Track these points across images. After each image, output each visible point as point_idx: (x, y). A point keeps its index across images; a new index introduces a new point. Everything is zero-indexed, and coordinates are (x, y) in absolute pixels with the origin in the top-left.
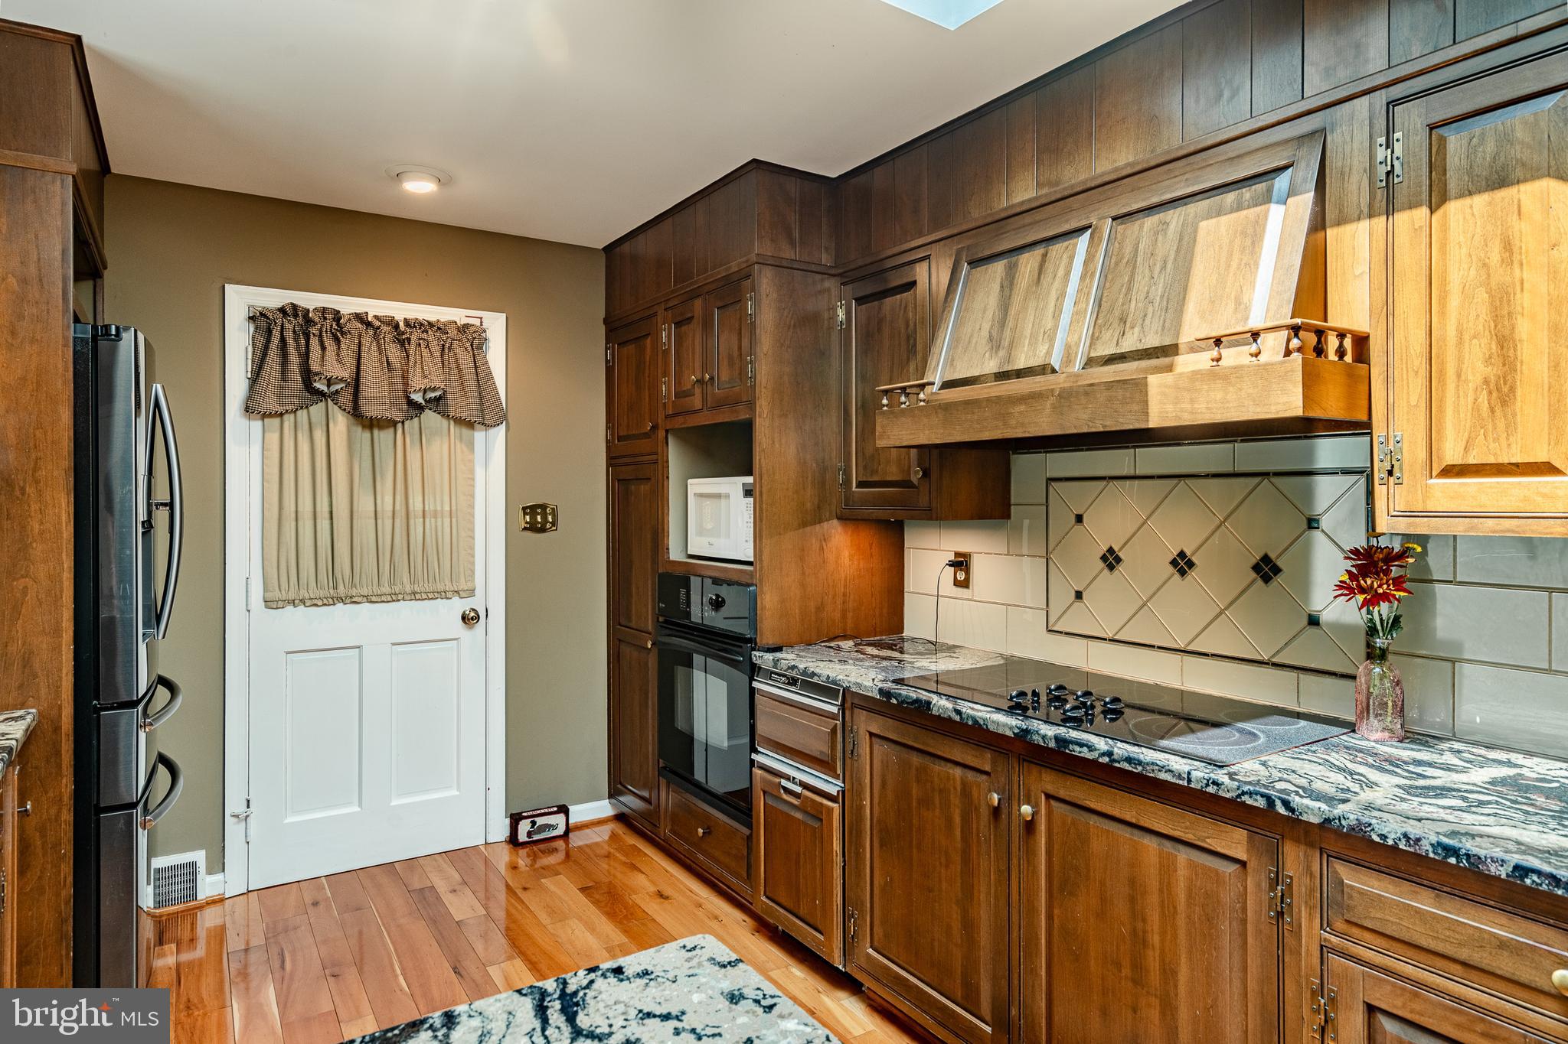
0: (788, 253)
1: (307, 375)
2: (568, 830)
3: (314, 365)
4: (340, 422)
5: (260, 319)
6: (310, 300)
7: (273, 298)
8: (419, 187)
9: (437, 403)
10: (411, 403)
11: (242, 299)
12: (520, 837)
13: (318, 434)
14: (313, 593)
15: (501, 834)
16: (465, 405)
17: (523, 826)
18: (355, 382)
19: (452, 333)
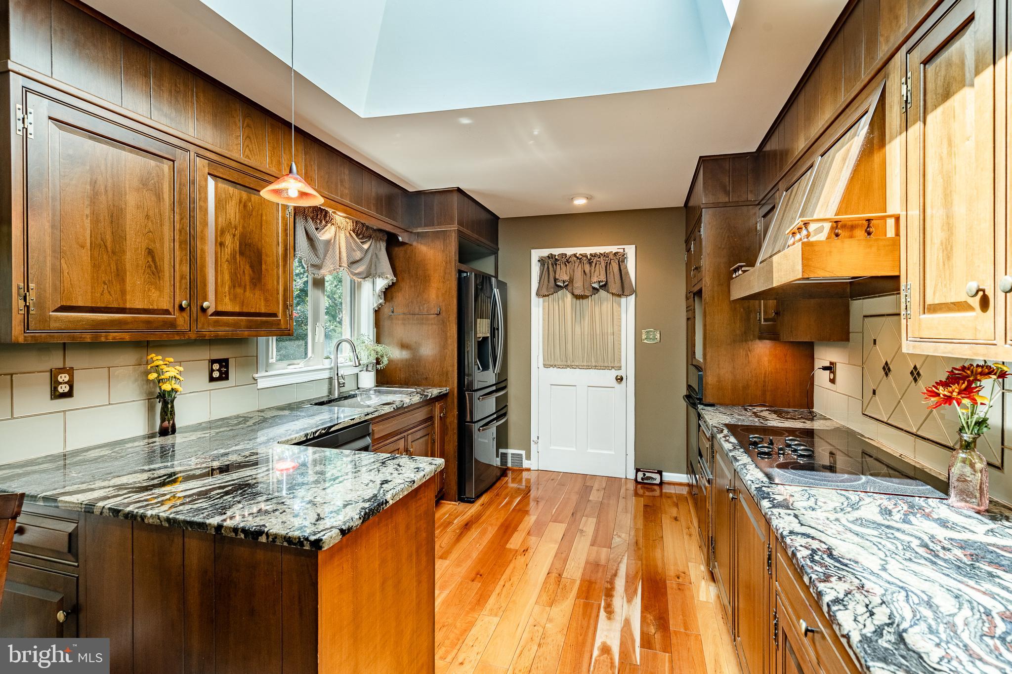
0: (723, 199)
1: (555, 280)
2: (662, 483)
3: (557, 277)
4: (569, 296)
5: (542, 261)
6: (556, 251)
7: (545, 252)
8: (580, 203)
9: (605, 287)
10: (594, 288)
11: (536, 254)
12: (639, 480)
13: (560, 302)
14: (559, 363)
15: (631, 475)
16: (615, 287)
17: (640, 475)
18: (571, 280)
19: (611, 256)
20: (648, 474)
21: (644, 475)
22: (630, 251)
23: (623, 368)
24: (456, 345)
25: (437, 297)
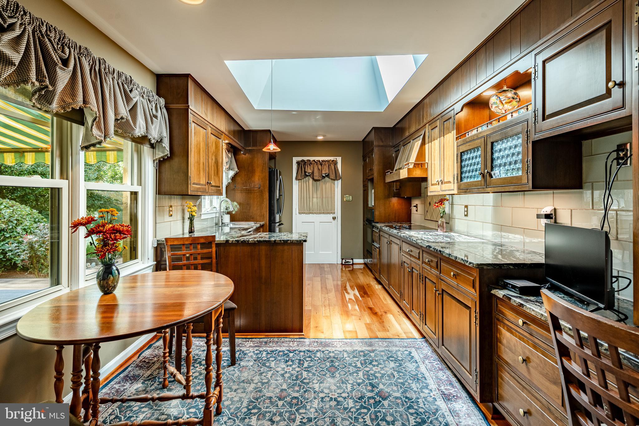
0: (382, 144)
1: (305, 172)
2: (353, 264)
3: (306, 170)
4: (311, 180)
5: (298, 163)
6: (305, 159)
7: (300, 159)
8: (320, 138)
9: (328, 176)
10: (323, 176)
11: (295, 160)
12: (343, 263)
13: (307, 183)
14: (306, 211)
15: (340, 262)
16: (333, 176)
17: (344, 261)
18: (313, 173)
19: (331, 162)
20: (347, 260)
22: (339, 160)
23: (336, 213)
24: (268, 202)
25: (259, 180)
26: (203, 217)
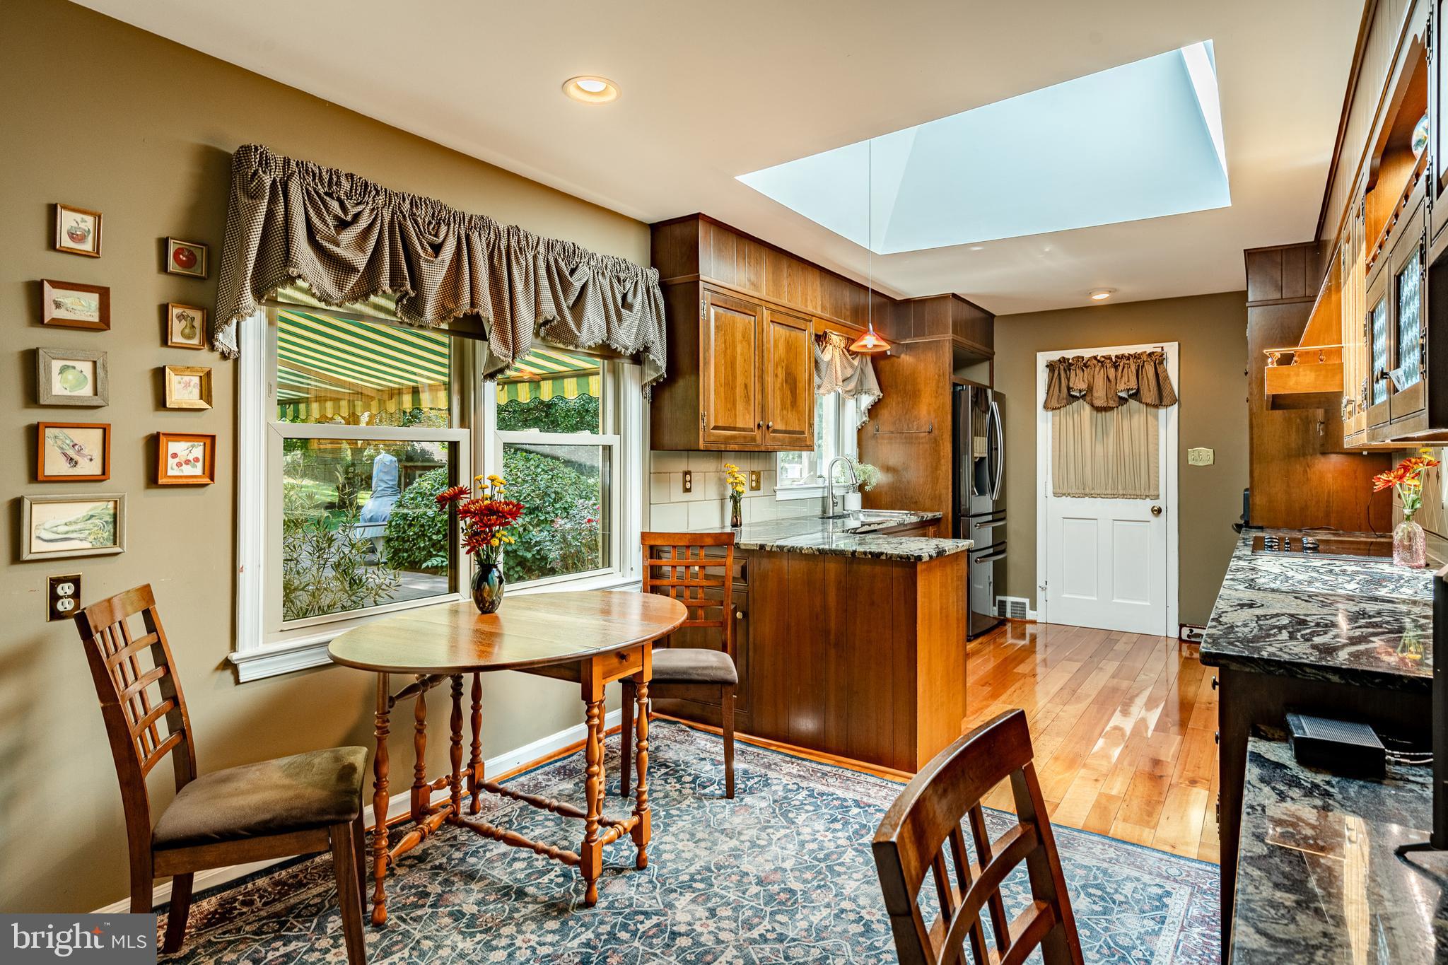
0: (1275, 296)
1: (1069, 389)
3: (1071, 385)
4: (1087, 408)
5: (1051, 366)
6: (1070, 354)
7: (1055, 355)
8: (1100, 297)
9: (1136, 395)
10: (1121, 398)
11: (1043, 358)
12: (1184, 637)
13: (1076, 415)
14: (1074, 491)
15: (1174, 633)
16: (1149, 395)
17: (1186, 631)
18: (1090, 389)
19: (1145, 358)
20: (1196, 631)
21: (1191, 631)
22: (1171, 349)
23: (1162, 496)
24: (950, 466)
25: (929, 413)
26: (780, 496)
